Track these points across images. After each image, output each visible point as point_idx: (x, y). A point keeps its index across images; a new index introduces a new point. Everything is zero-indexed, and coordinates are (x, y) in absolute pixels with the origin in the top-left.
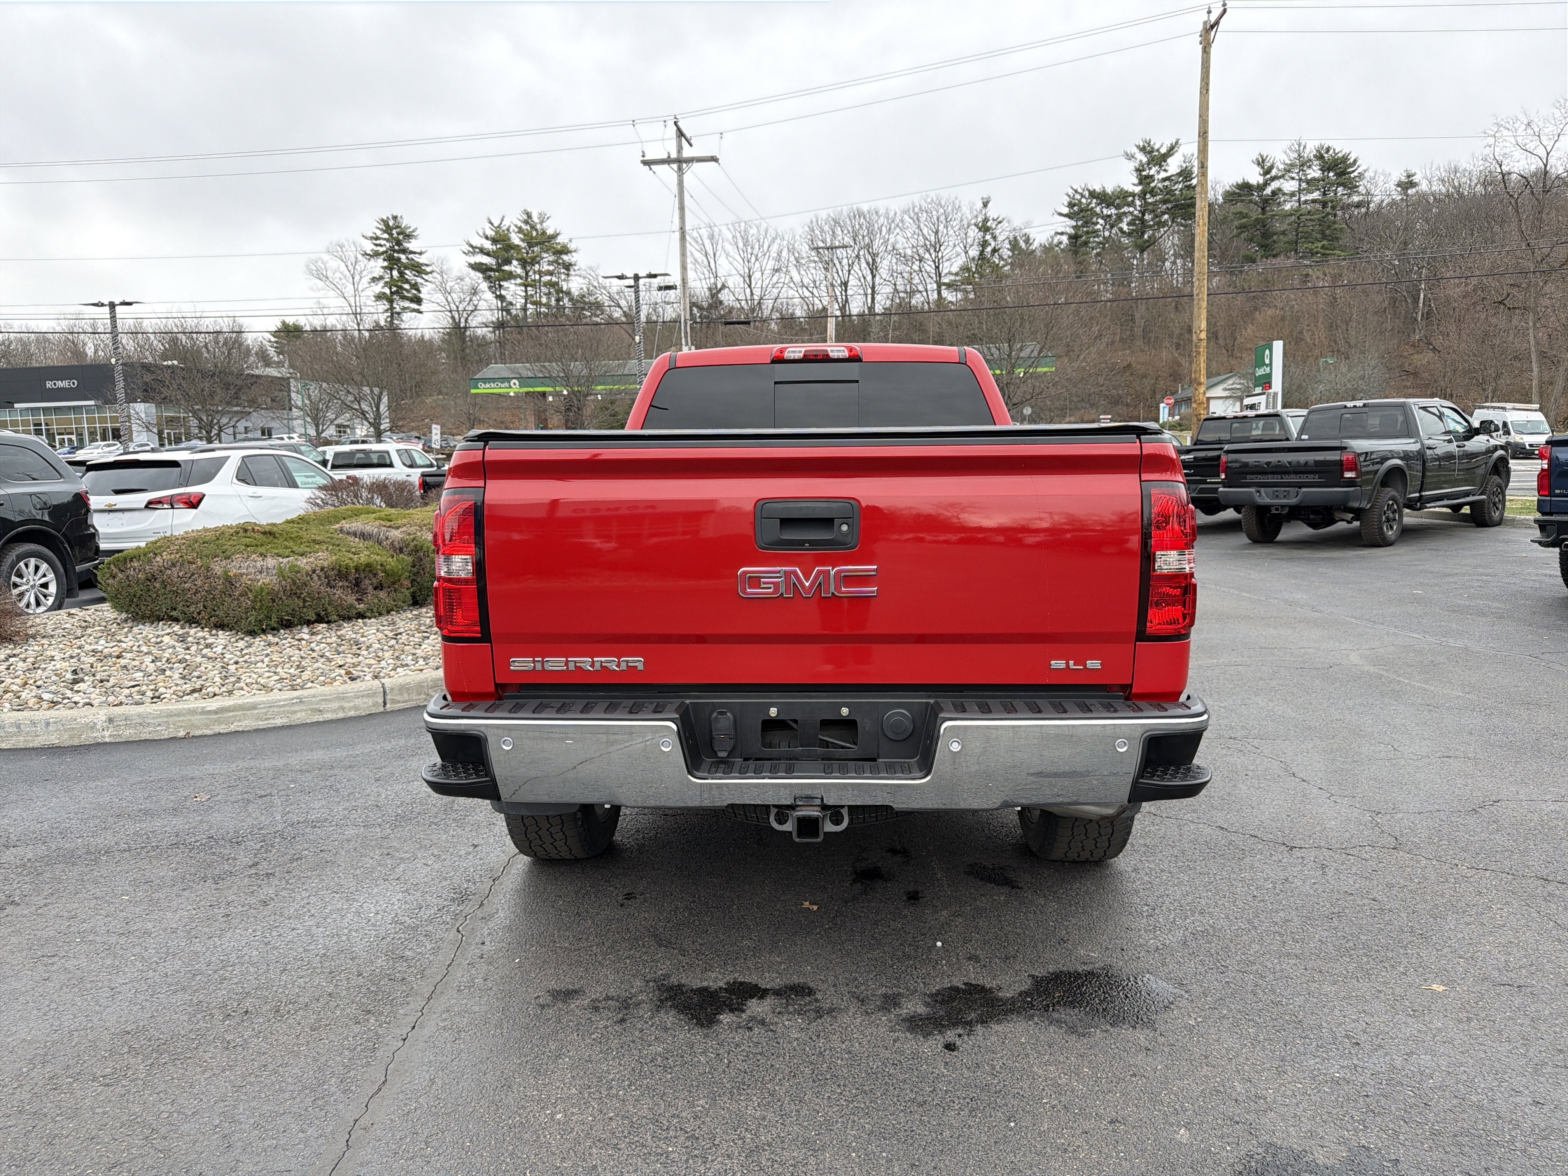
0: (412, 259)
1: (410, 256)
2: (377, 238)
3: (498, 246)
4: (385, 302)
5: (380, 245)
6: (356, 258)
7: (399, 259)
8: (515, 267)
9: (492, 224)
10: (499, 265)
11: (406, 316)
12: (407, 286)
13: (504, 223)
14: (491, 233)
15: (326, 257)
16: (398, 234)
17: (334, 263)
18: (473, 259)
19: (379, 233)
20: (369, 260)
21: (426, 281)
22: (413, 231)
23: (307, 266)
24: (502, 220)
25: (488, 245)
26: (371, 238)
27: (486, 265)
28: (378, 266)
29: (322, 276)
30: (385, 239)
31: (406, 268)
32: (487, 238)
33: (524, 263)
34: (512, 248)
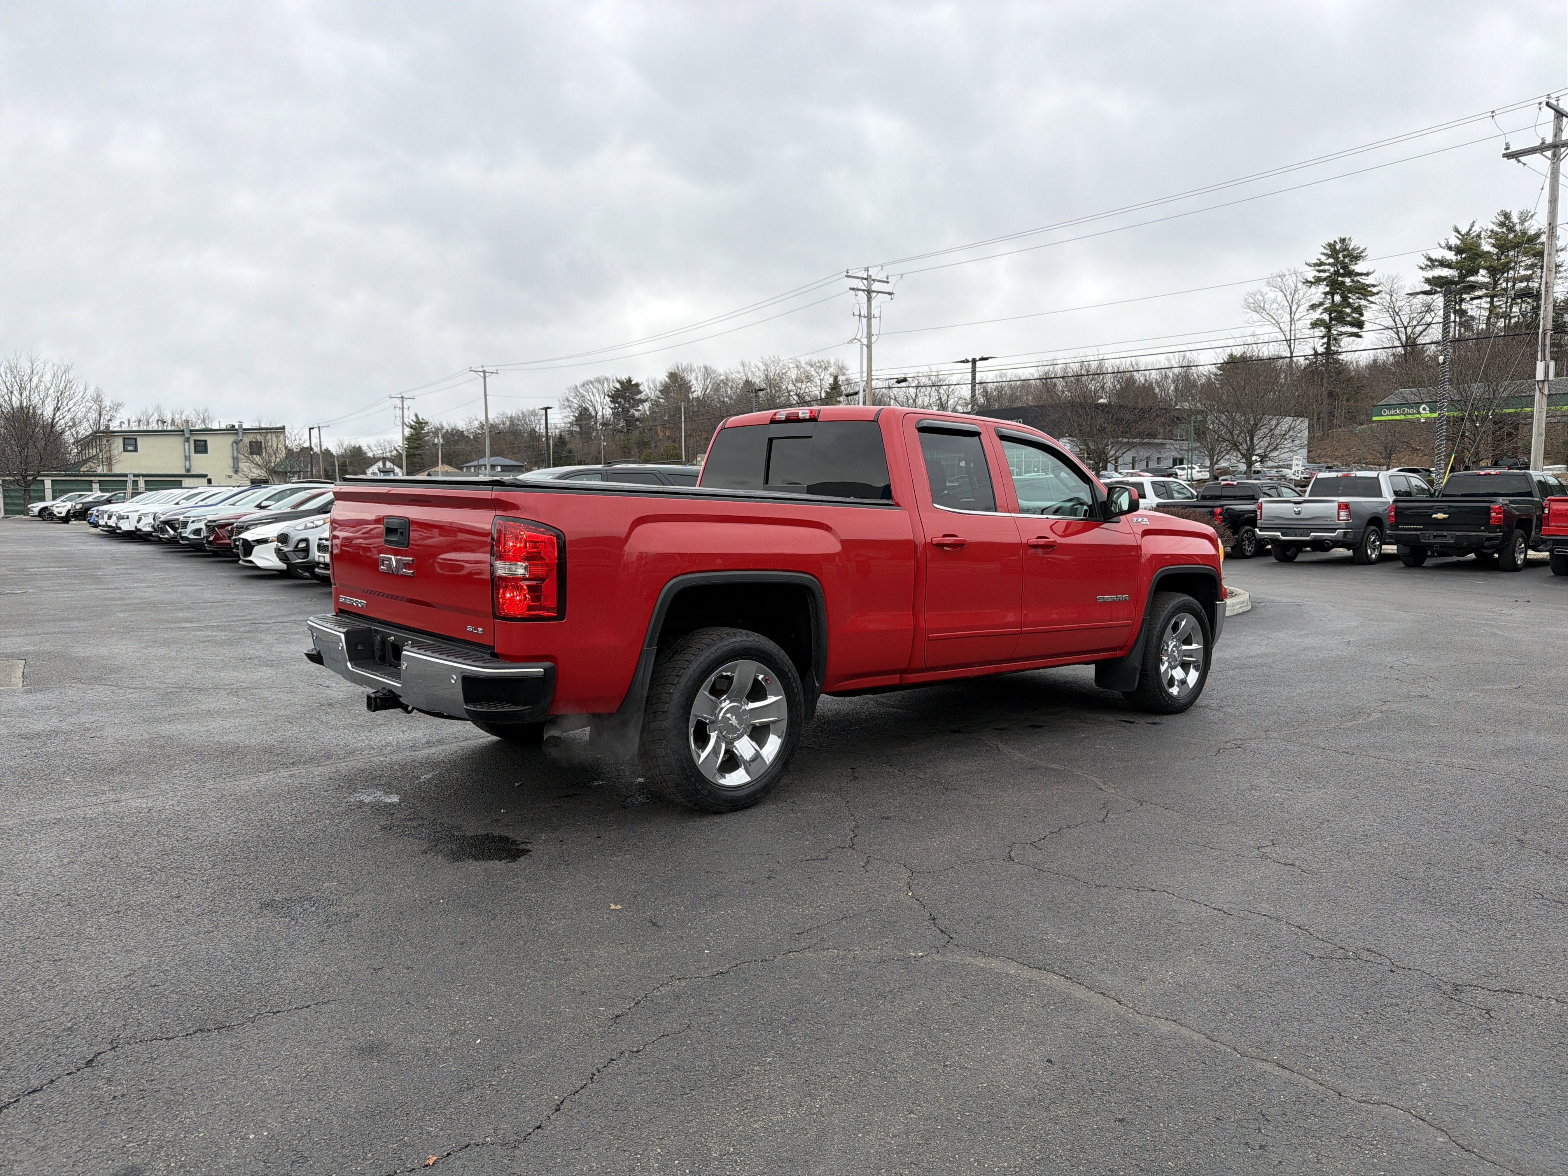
0: (1358, 281)
1: (1358, 278)
2: (1321, 264)
3: (1464, 256)
4: (1322, 328)
5: (1324, 271)
6: (1296, 287)
7: (1343, 283)
8: (1482, 277)
9: (1459, 233)
10: (1462, 277)
11: (1345, 342)
12: (1348, 310)
13: (1474, 229)
14: (1454, 241)
15: (1266, 289)
16: (1344, 257)
17: (1272, 294)
18: (1430, 274)
19: (1323, 258)
20: (1310, 287)
21: (1372, 302)
22: (1362, 252)
23: (1246, 300)
24: (1472, 226)
25: (1451, 256)
26: (1315, 265)
27: (1446, 277)
28: (1318, 292)
29: (1259, 308)
30: (1329, 264)
31: (1350, 292)
32: (1450, 248)
33: (1493, 272)
34: (1480, 256)
